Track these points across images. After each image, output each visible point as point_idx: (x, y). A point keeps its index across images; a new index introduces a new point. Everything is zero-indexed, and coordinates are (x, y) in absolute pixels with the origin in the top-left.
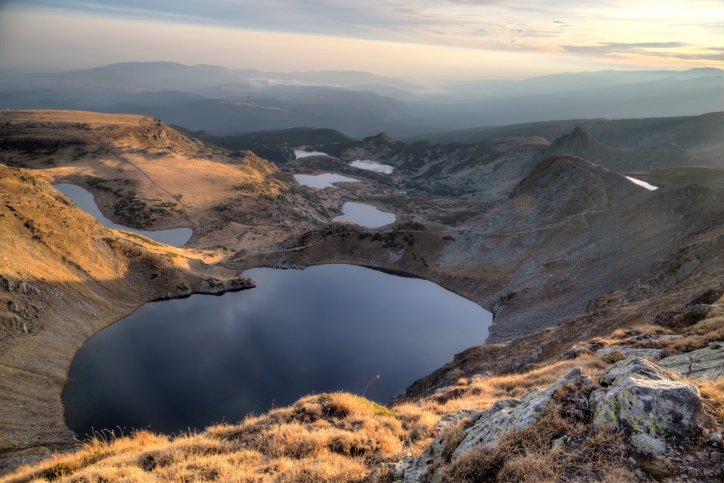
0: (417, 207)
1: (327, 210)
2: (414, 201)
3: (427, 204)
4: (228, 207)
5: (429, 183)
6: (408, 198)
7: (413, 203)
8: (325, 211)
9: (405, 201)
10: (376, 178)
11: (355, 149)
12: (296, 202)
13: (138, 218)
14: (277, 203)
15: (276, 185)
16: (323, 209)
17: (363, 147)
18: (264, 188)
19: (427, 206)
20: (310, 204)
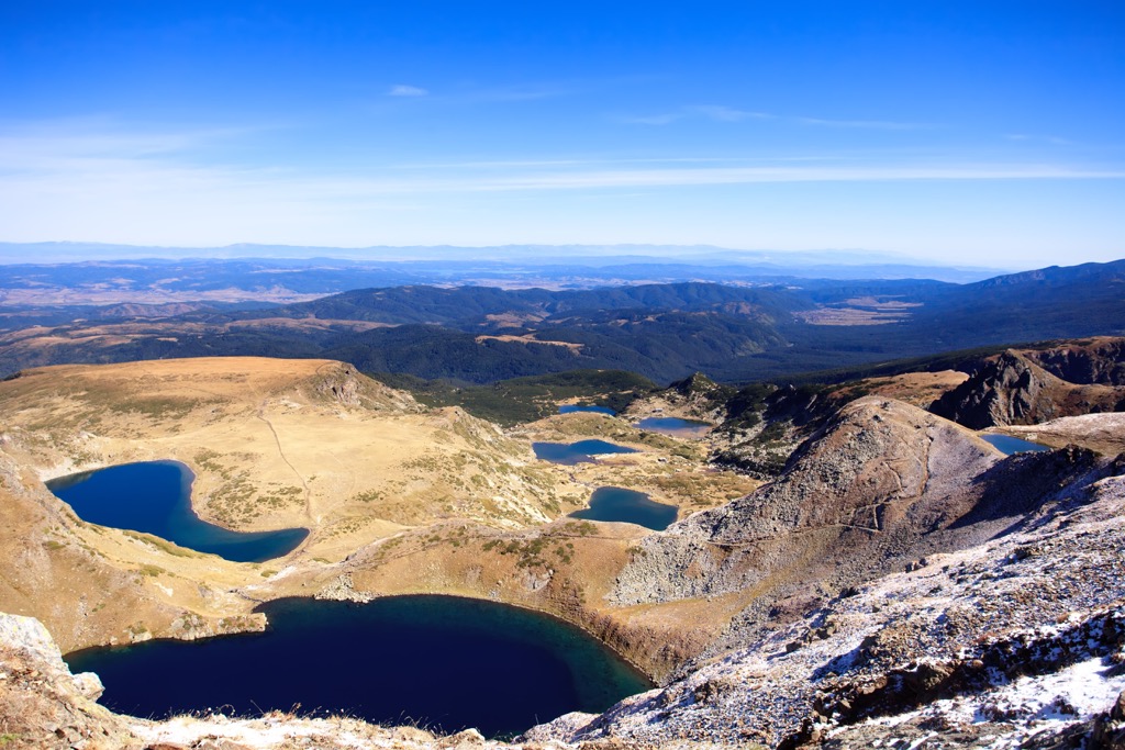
0: (718, 494)
1: (560, 501)
2: (716, 484)
3: (736, 490)
4: (382, 495)
5: (756, 454)
6: (706, 479)
7: (712, 487)
8: (556, 503)
9: (699, 484)
10: (668, 447)
11: (648, 401)
12: (504, 487)
13: (236, 511)
14: (467, 489)
15: (475, 459)
16: (552, 498)
17: (663, 397)
18: (454, 465)
19: (736, 492)
20: (531, 491)
